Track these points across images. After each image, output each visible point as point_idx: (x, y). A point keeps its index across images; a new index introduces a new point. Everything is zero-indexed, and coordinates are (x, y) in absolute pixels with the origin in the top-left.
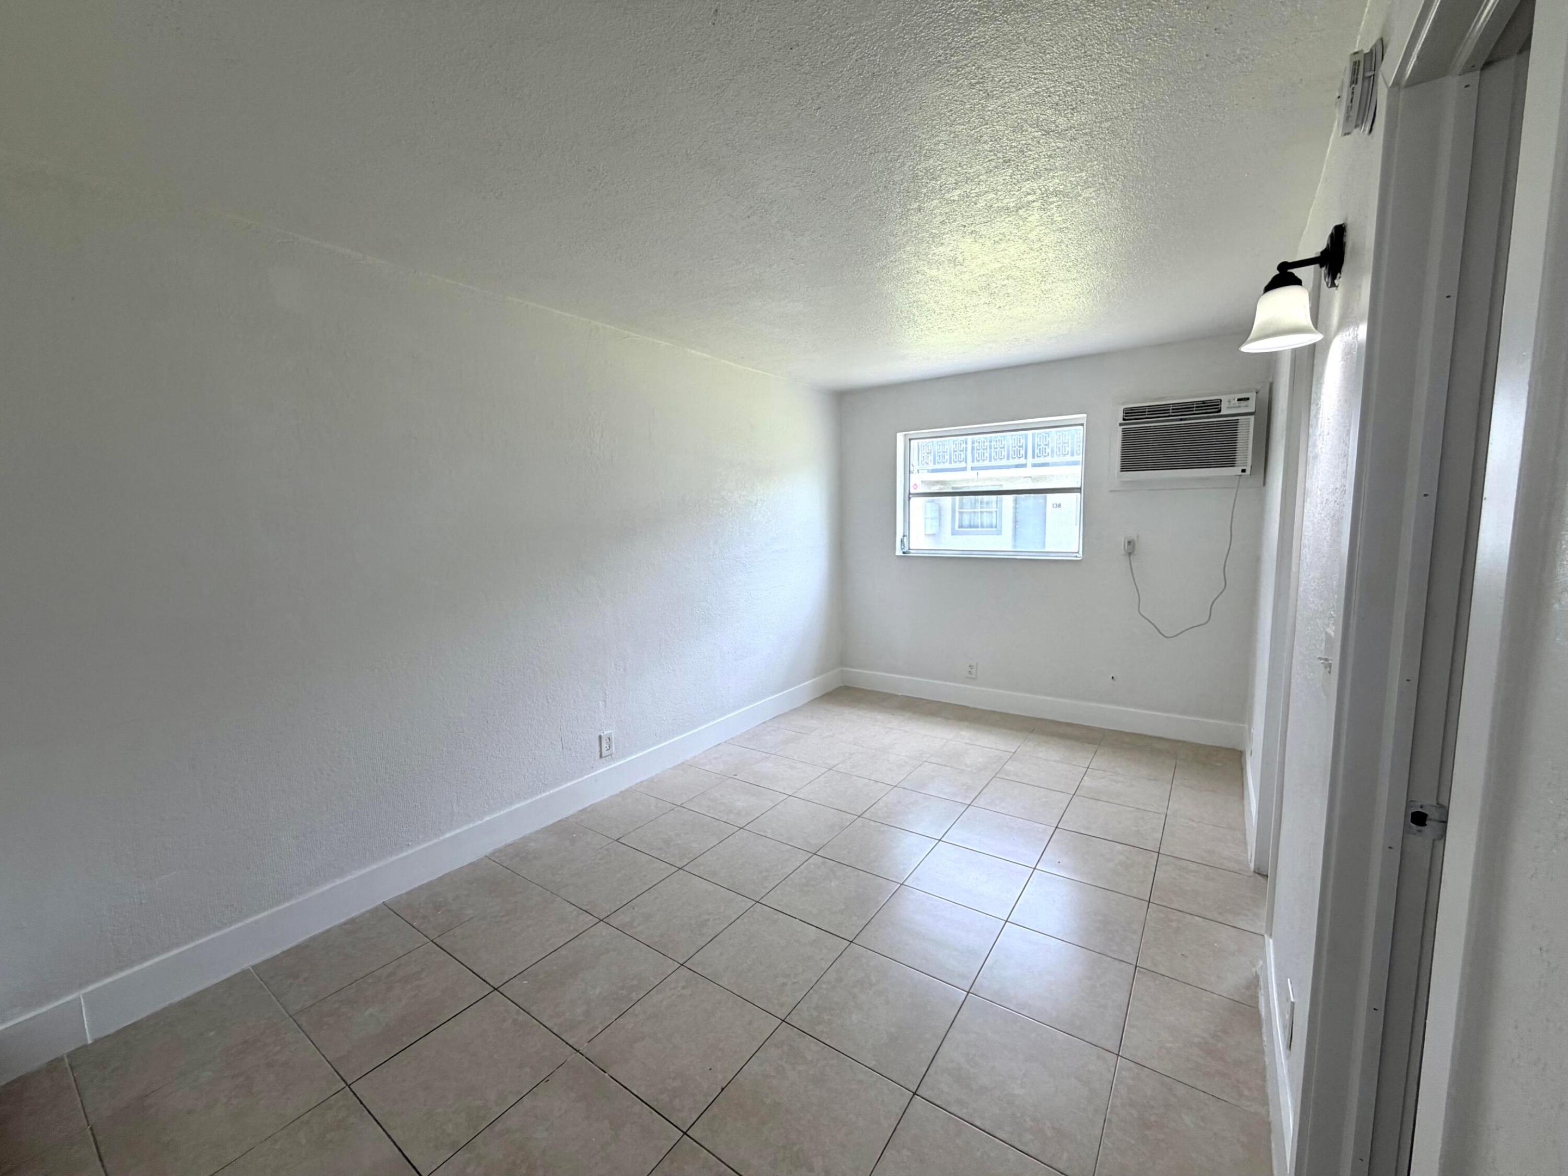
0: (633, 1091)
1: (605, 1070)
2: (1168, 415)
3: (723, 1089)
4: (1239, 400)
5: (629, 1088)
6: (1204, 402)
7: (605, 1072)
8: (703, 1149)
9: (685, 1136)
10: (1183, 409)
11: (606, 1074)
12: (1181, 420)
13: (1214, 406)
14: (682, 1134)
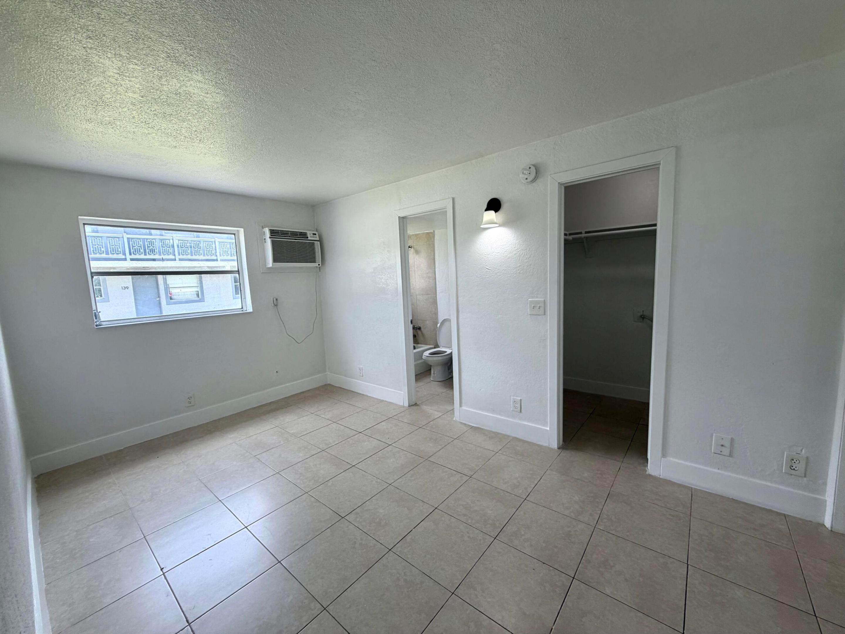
0: (559, 608)
1: (551, 629)
2: (288, 236)
3: (544, 563)
4: (313, 234)
5: (558, 611)
6: (301, 232)
7: (552, 629)
8: (578, 570)
9: (575, 578)
10: (294, 234)
11: (553, 628)
12: (295, 239)
13: (304, 235)
14: (574, 579)
